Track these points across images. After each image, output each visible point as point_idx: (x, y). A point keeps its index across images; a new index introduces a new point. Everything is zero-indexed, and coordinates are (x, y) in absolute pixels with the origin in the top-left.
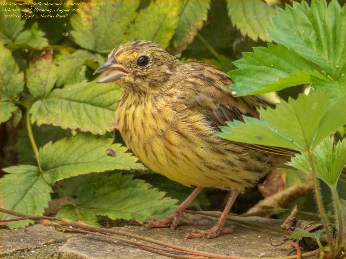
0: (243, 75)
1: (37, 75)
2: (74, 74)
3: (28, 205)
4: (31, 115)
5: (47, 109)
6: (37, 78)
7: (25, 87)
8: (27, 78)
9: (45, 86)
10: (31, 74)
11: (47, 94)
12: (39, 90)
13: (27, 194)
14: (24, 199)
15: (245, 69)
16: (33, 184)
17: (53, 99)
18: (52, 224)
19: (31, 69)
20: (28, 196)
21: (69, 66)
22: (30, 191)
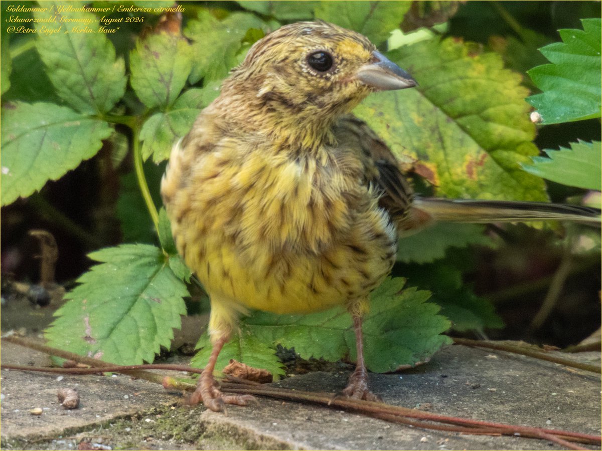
0: (560, 75)
1: (151, 63)
2: (225, 57)
3: (140, 324)
4: (142, 143)
5: (172, 130)
6: (152, 68)
7: (129, 88)
8: (132, 69)
9: (167, 85)
10: (139, 61)
11: (171, 100)
12: (155, 94)
13: (137, 303)
14: (133, 313)
15: (564, 63)
16: (150, 281)
17: (185, 109)
18: (181, 385)
19: (139, 53)
20: (139, 306)
21: (215, 43)
22: (144, 296)
